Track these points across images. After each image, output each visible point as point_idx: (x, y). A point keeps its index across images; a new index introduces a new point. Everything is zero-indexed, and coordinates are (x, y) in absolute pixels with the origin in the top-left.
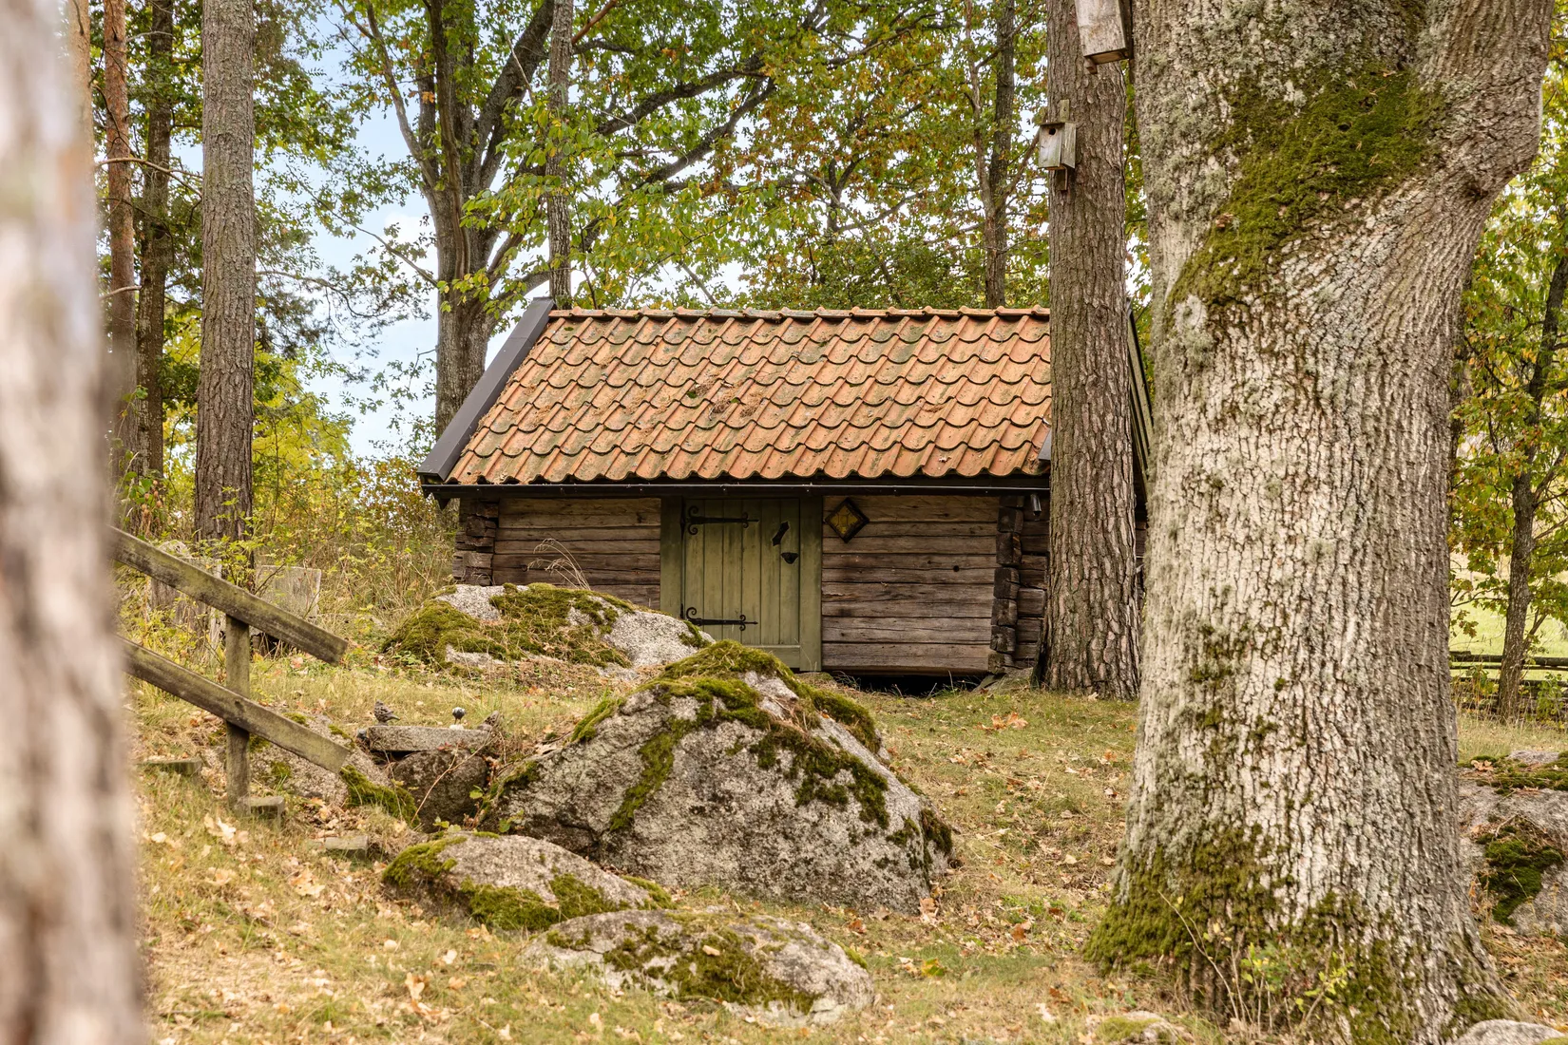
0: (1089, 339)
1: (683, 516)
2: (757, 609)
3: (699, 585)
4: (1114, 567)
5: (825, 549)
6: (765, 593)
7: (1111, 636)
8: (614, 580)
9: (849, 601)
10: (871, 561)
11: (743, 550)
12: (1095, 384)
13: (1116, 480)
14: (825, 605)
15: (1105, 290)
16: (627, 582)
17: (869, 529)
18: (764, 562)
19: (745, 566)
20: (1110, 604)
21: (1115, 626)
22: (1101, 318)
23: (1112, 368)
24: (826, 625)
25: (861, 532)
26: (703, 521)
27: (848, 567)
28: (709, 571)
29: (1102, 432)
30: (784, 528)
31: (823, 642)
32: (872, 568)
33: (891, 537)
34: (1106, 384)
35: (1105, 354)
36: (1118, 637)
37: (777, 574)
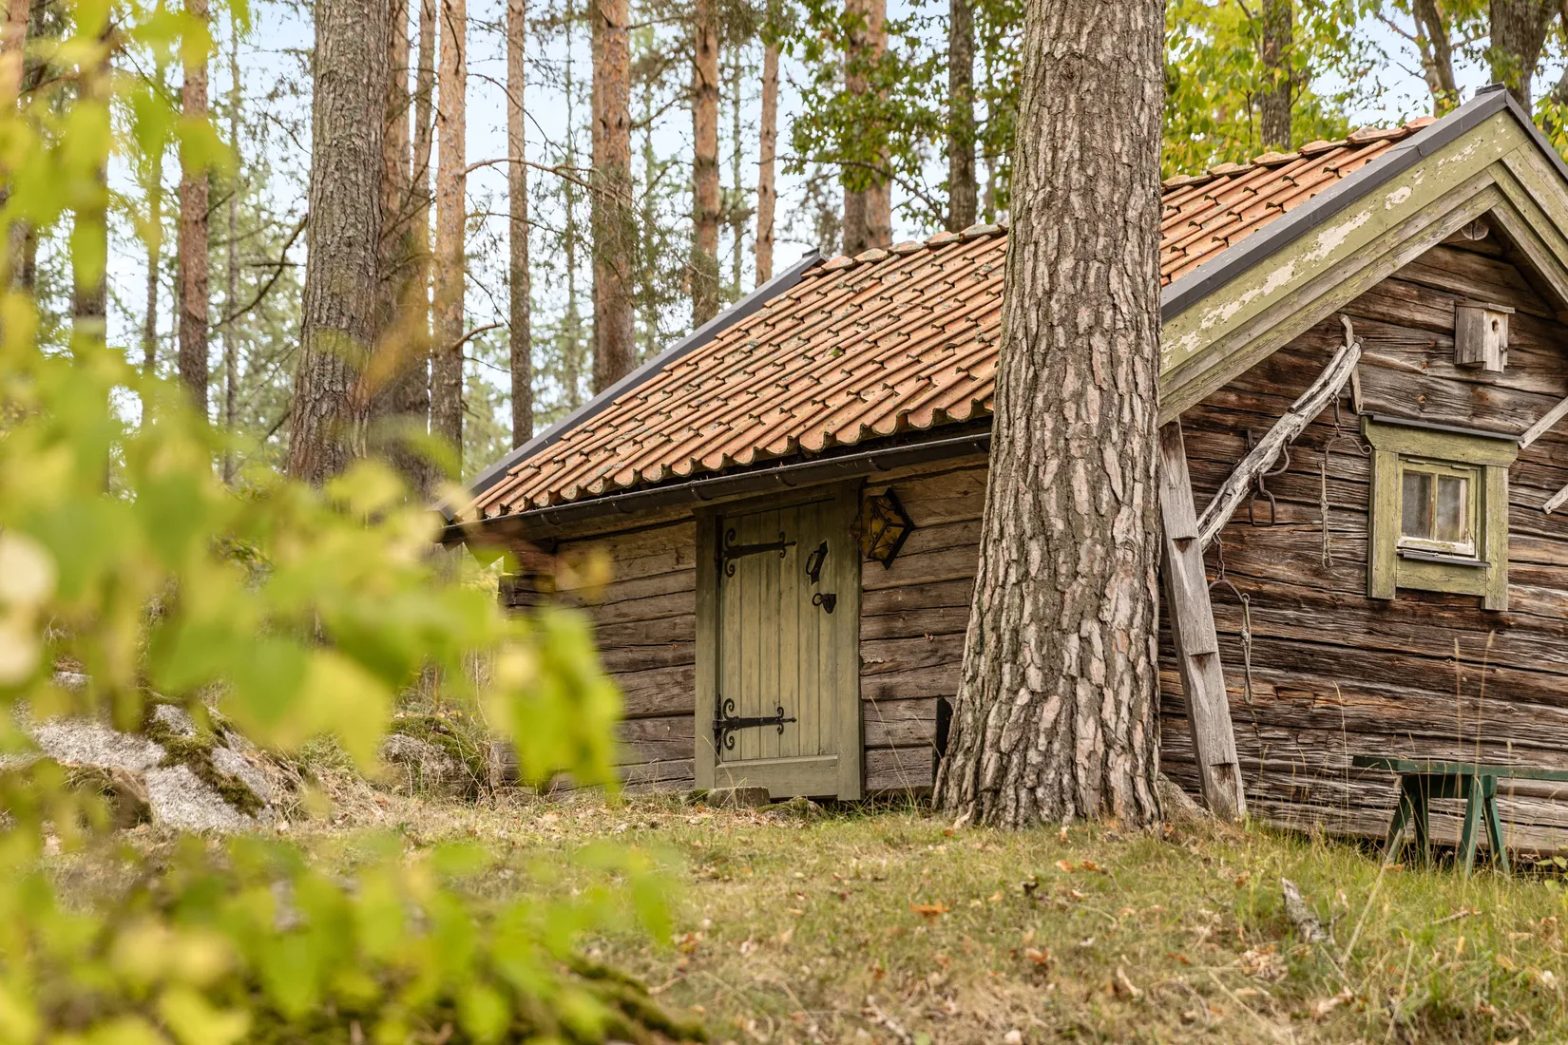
0: (1046, 118)
1: (719, 549)
2: (795, 696)
3: (737, 663)
4: (1048, 556)
5: (864, 583)
6: (804, 666)
7: (1023, 697)
8: (653, 661)
9: (890, 672)
10: (915, 598)
11: (780, 594)
12: (1047, 204)
13: (1071, 383)
14: (865, 681)
15: (1082, 24)
16: (664, 664)
17: (915, 541)
18: (803, 613)
19: (783, 621)
20: (1031, 634)
21: (1035, 678)
22: (1070, 77)
23: (1082, 168)
24: (868, 716)
25: (906, 548)
26: (739, 552)
27: (891, 612)
28: (746, 634)
29: (1049, 294)
30: (822, 552)
31: (865, 749)
32: (916, 610)
33: (938, 550)
34: (1067, 201)
35: (1071, 145)
36: (1038, 698)
37: (815, 632)
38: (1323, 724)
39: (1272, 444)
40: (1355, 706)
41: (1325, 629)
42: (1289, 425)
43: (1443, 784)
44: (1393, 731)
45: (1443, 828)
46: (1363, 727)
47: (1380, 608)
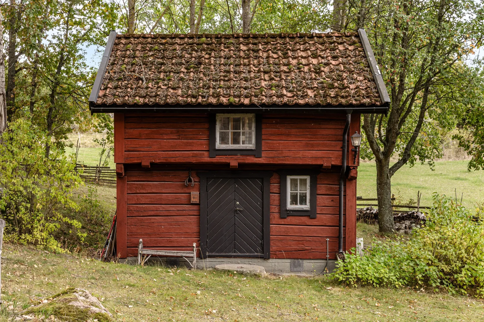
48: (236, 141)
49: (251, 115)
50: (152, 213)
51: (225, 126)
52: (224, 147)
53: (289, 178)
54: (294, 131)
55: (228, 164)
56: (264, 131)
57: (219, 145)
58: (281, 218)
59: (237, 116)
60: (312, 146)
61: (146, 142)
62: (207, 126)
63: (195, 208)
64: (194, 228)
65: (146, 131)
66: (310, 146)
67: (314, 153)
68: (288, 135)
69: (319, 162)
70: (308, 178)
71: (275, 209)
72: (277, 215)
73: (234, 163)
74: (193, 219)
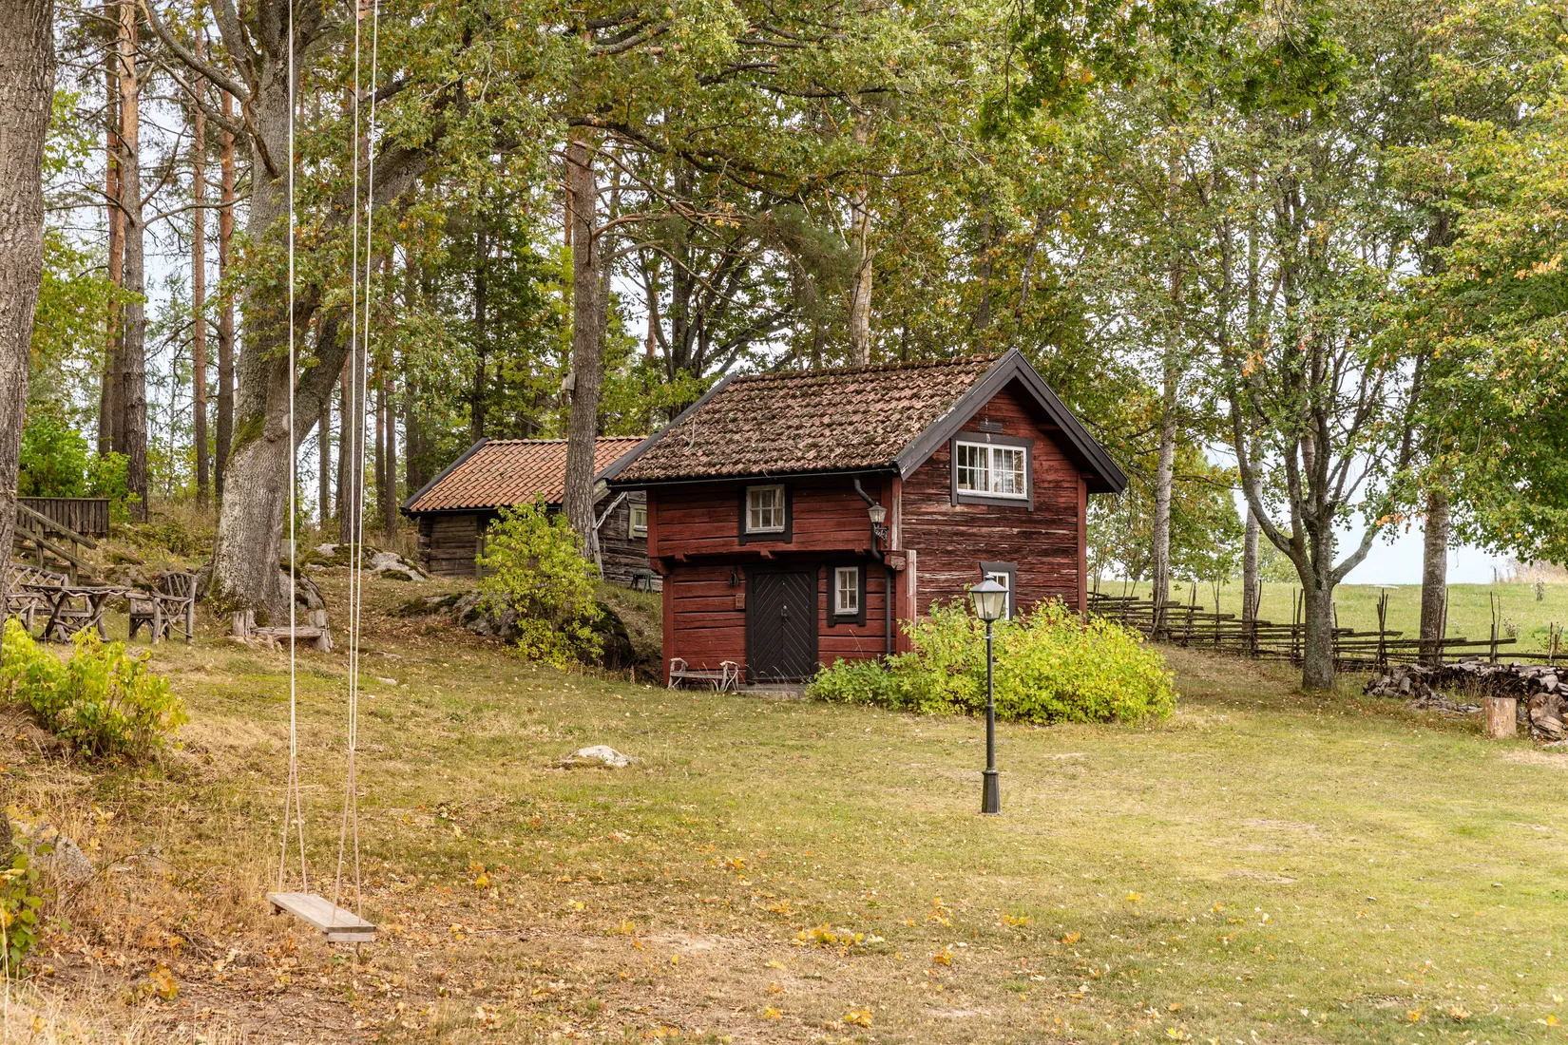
38: (618, 564)
39: (610, 508)
40: (624, 561)
41: (619, 545)
42: (614, 504)
43: (641, 576)
44: (631, 566)
45: (641, 586)
46: (626, 565)
47: (630, 541)
48: (767, 522)
49: (782, 486)
50: (698, 624)
51: (756, 503)
52: (755, 530)
53: (838, 570)
54: (825, 506)
55: (758, 554)
56: (795, 507)
57: (750, 528)
58: (830, 627)
59: (768, 488)
60: (844, 524)
61: (677, 528)
62: (736, 503)
63: (742, 615)
64: (741, 644)
65: (678, 513)
66: (841, 526)
67: (846, 535)
68: (819, 511)
69: (850, 547)
70: (855, 569)
71: (823, 615)
72: (824, 622)
73: (765, 552)
74: (740, 631)
